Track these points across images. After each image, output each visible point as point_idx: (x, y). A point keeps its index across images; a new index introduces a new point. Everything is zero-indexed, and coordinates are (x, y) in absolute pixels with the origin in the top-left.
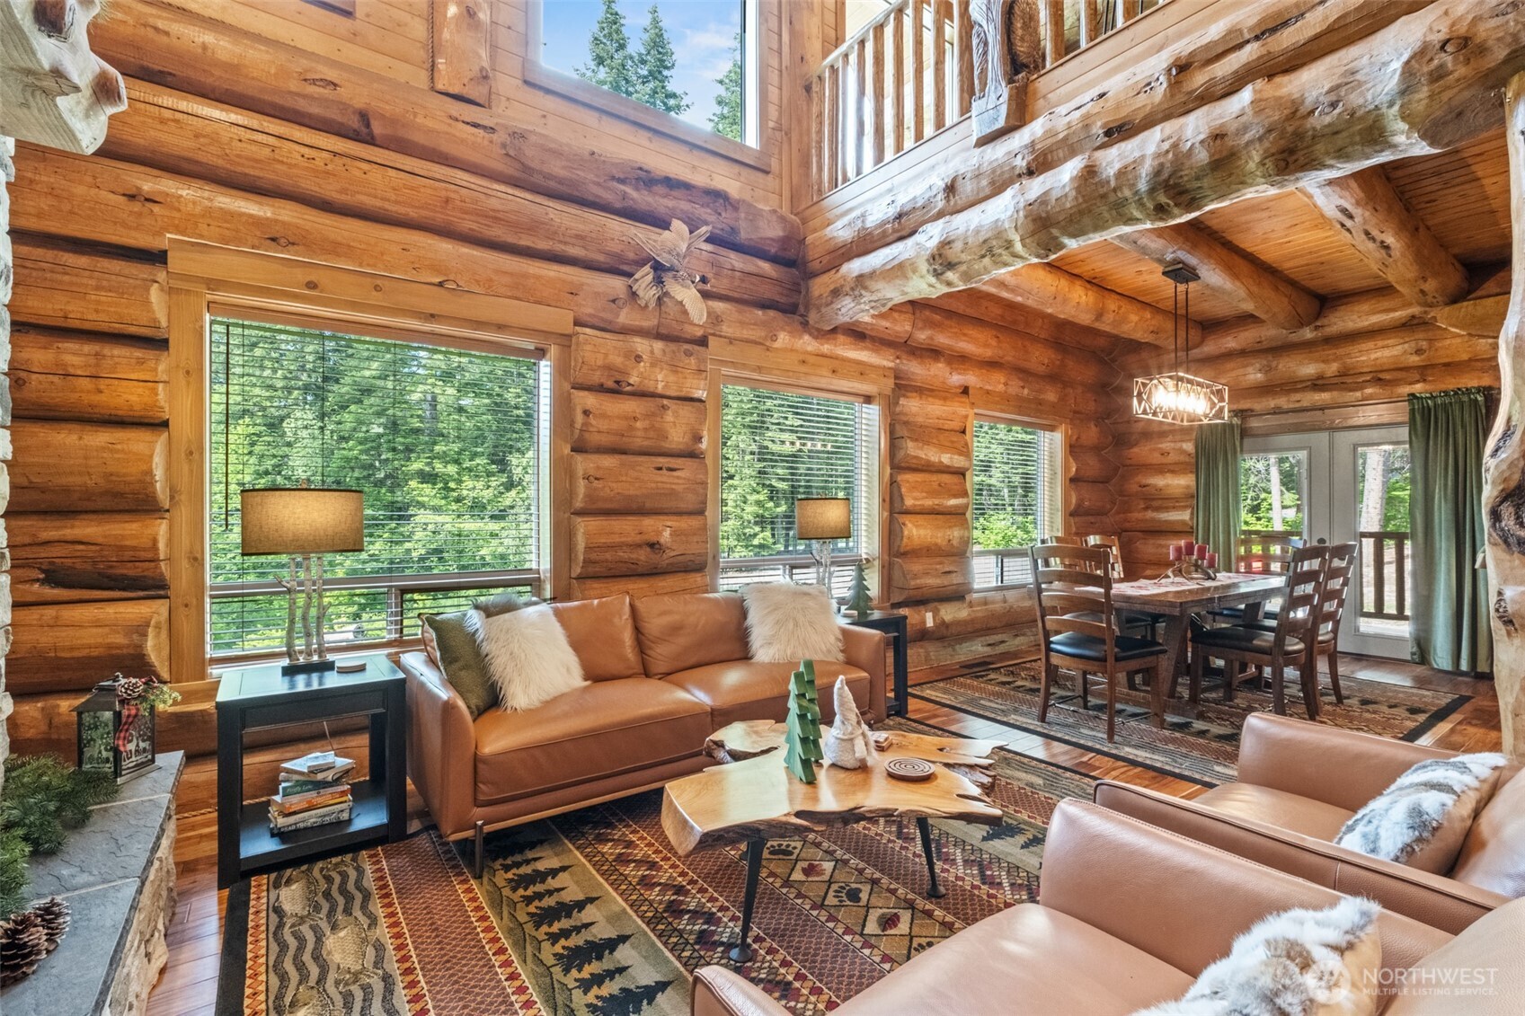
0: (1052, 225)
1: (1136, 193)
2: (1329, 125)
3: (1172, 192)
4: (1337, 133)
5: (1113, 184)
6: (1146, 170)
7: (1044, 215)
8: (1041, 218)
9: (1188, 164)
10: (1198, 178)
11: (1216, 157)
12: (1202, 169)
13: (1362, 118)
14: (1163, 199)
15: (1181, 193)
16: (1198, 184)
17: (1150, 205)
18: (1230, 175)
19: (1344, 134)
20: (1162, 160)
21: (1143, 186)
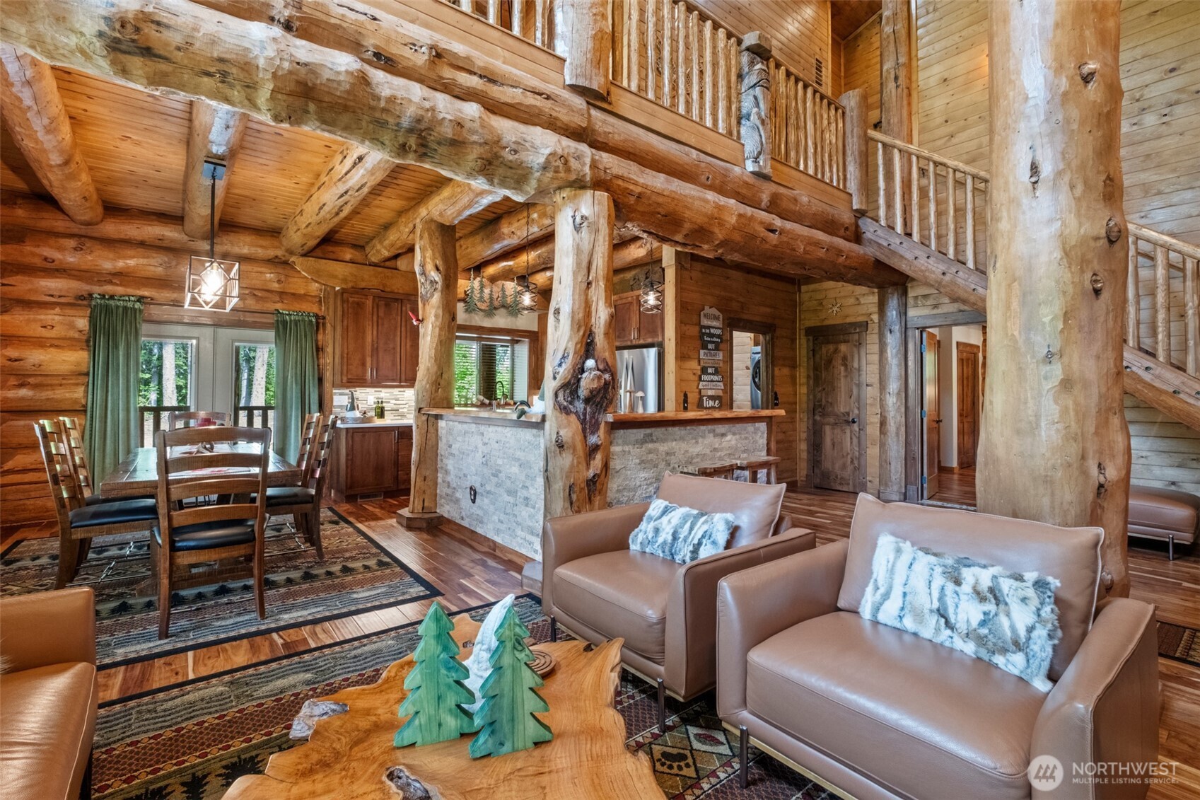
0: (313, 99)
1: (398, 124)
2: (511, 161)
3: (420, 141)
4: (511, 168)
5: (383, 104)
6: (411, 111)
7: (310, 84)
8: (306, 85)
9: (438, 129)
10: (439, 143)
11: (456, 138)
12: (446, 139)
13: (523, 168)
14: (412, 142)
15: (423, 145)
16: (435, 146)
17: (401, 140)
18: (456, 154)
19: (513, 171)
20: (423, 113)
21: (405, 122)
